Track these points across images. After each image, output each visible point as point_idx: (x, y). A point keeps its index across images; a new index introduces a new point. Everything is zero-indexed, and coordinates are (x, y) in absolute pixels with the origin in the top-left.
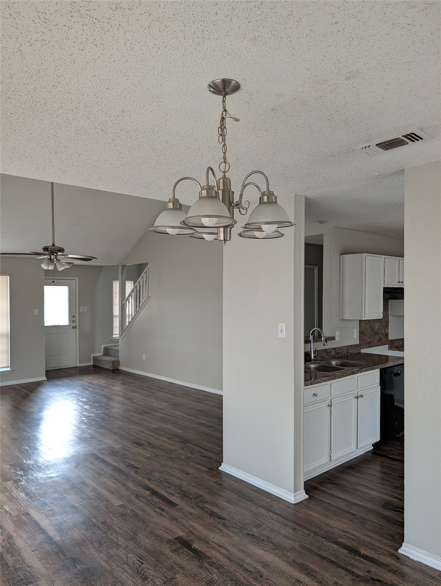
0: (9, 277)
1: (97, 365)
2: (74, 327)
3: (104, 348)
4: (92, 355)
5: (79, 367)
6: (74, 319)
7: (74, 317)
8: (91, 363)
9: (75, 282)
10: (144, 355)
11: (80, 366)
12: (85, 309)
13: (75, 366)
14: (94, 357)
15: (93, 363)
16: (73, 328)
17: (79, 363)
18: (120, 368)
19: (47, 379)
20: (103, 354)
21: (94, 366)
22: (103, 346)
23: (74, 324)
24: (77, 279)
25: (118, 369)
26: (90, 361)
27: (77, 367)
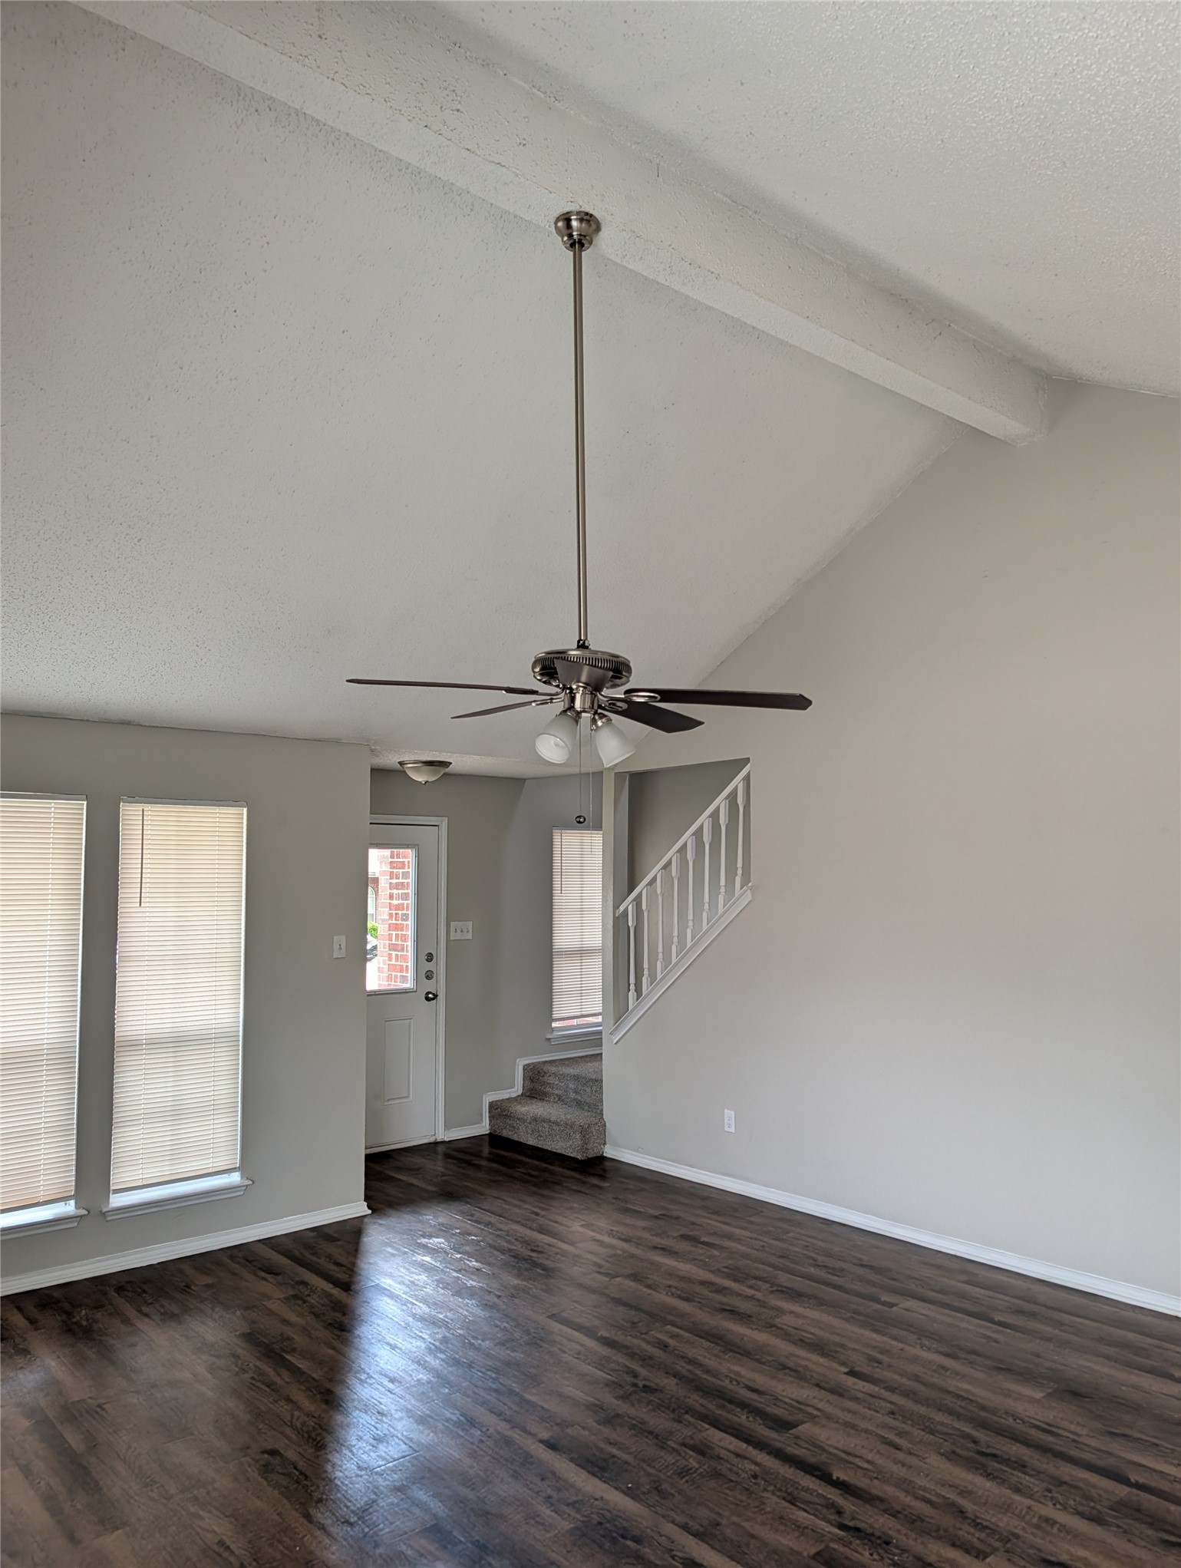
0: (245, 810)
1: (505, 1133)
2: (430, 996)
3: (526, 1068)
4: (489, 1098)
5: (443, 1142)
6: (430, 966)
7: (430, 958)
8: (483, 1128)
9: (437, 834)
10: (729, 1114)
11: (447, 1139)
12: (465, 930)
13: (432, 1140)
14: (493, 1106)
15: (488, 1127)
16: (428, 999)
17: (447, 1127)
18: (609, 1152)
19: (370, 1212)
20: (520, 1092)
21: (494, 1139)
22: (521, 1063)
23: (430, 986)
24: (444, 823)
25: (601, 1159)
26: (480, 1121)
27: (436, 1143)
